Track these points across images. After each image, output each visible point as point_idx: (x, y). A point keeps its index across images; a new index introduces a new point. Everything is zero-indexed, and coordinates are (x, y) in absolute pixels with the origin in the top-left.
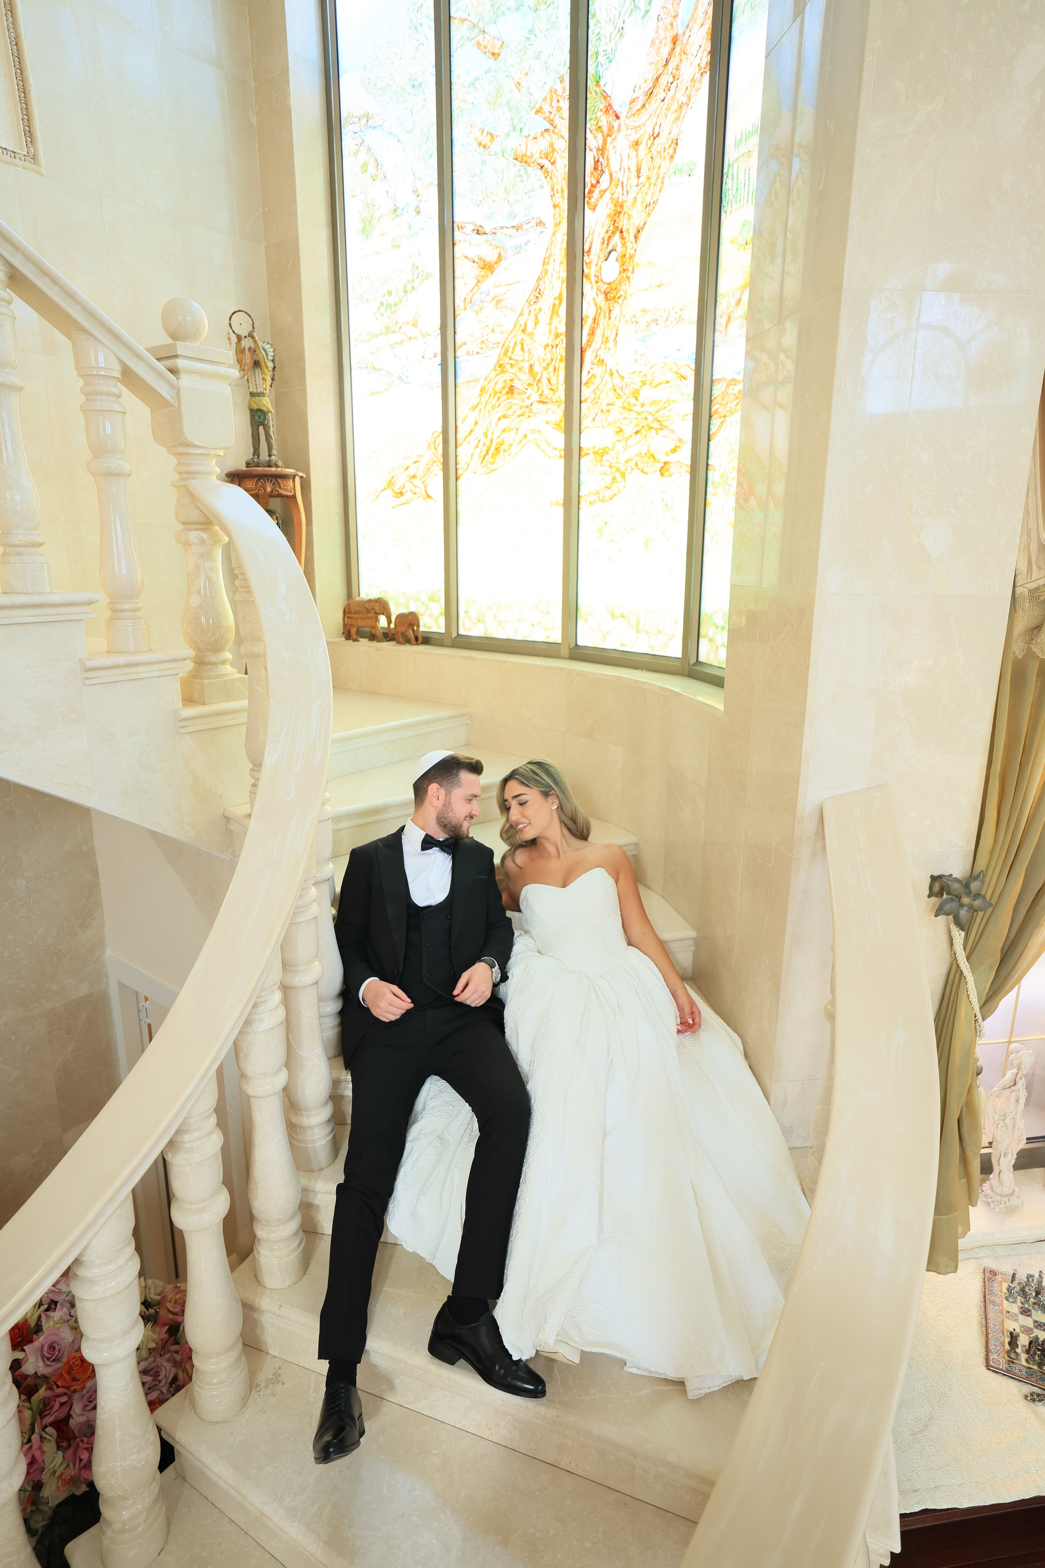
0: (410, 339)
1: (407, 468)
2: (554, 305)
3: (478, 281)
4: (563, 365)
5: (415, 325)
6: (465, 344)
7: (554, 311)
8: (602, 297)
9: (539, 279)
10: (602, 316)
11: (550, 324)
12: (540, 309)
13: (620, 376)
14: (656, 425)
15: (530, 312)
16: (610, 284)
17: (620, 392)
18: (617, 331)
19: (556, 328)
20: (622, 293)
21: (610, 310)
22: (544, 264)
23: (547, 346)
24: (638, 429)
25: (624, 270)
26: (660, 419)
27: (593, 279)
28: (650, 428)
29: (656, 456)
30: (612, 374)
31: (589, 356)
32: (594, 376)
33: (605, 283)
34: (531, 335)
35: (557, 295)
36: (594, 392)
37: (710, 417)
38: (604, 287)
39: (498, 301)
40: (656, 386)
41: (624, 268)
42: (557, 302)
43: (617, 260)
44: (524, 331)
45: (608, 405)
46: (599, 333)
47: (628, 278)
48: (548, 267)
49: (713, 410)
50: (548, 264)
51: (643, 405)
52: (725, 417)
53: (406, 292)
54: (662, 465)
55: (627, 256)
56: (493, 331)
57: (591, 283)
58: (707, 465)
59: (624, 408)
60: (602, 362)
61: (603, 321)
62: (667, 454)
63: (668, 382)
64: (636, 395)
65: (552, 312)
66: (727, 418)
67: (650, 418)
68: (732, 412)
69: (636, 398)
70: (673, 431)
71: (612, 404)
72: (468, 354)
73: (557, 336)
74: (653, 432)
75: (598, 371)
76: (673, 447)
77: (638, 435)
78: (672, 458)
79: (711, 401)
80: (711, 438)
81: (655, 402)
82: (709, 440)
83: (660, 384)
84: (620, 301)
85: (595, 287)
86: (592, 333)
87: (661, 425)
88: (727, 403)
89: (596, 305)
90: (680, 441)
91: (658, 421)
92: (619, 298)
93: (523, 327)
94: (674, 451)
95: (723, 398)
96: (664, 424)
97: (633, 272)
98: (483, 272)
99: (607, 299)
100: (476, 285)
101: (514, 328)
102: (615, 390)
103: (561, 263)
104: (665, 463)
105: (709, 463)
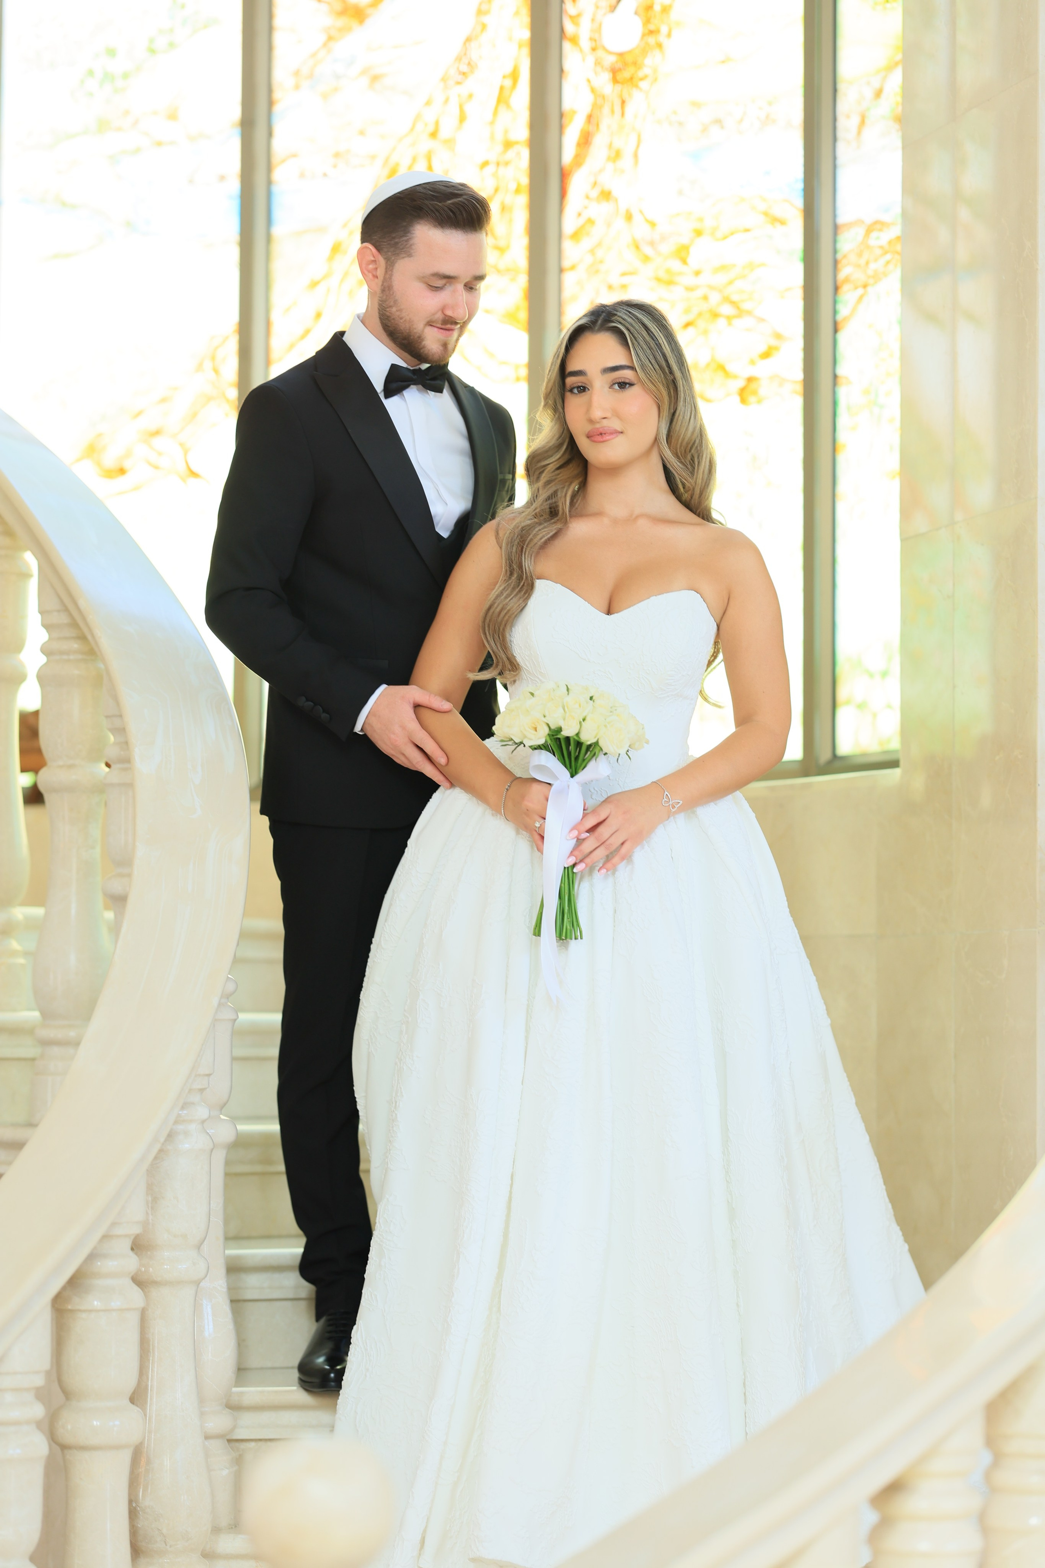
0: (159, 144)
1: (139, 414)
2: (502, 88)
3: (330, 38)
4: (523, 200)
5: (173, 116)
6: (294, 156)
7: (502, 99)
8: (607, 76)
9: (468, 40)
10: (606, 110)
11: (492, 123)
12: (470, 96)
13: (647, 220)
14: (726, 309)
15: (447, 101)
16: (621, 54)
17: (648, 250)
18: (639, 136)
19: (506, 132)
20: (646, 71)
21: (623, 102)
22: (480, 12)
23: (485, 164)
24: (689, 318)
25: (651, 32)
26: (735, 298)
27: (585, 43)
28: (715, 315)
29: (729, 368)
30: (629, 217)
31: (577, 185)
32: (590, 221)
33: (610, 53)
34: (450, 143)
35: (509, 69)
36: (592, 252)
37: (836, 289)
38: (610, 60)
39: (375, 78)
40: (725, 238)
41: (652, 27)
42: (508, 83)
43: (636, 13)
44: (434, 135)
45: (624, 274)
46: (599, 142)
47: (660, 46)
48: (485, 19)
49: (841, 276)
50: (486, 13)
51: (697, 273)
52: (865, 286)
53: (152, 51)
54: (741, 383)
55: (657, 8)
56: (362, 133)
57: (581, 50)
58: (835, 377)
59: (658, 280)
60: (606, 195)
61: (607, 121)
62: (752, 362)
63: (747, 230)
64: (682, 253)
65: (499, 101)
66: (869, 289)
67: (715, 298)
68: (877, 277)
69: (684, 261)
70: (761, 320)
71: (631, 274)
72: (302, 175)
73: (508, 145)
74: (722, 322)
75: (599, 211)
76: (763, 348)
77: (690, 329)
78: (761, 370)
79: (836, 263)
80: (840, 326)
81: (723, 268)
82: (836, 330)
83: (732, 234)
84: (643, 85)
85: (591, 59)
86: (586, 140)
87: (738, 308)
88: (867, 263)
89: (593, 90)
90: (778, 336)
91: (733, 303)
92: (641, 79)
93: (431, 128)
94: (766, 355)
95: (860, 255)
96: (745, 306)
97: (669, 35)
98: (341, 22)
99: (615, 80)
100: (325, 45)
101: (412, 129)
102: (637, 247)
103: (517, 13)
104: (750, 380)
105: (840, 371)
